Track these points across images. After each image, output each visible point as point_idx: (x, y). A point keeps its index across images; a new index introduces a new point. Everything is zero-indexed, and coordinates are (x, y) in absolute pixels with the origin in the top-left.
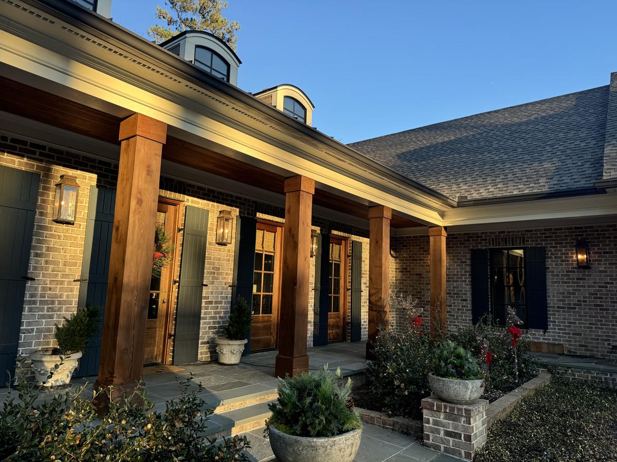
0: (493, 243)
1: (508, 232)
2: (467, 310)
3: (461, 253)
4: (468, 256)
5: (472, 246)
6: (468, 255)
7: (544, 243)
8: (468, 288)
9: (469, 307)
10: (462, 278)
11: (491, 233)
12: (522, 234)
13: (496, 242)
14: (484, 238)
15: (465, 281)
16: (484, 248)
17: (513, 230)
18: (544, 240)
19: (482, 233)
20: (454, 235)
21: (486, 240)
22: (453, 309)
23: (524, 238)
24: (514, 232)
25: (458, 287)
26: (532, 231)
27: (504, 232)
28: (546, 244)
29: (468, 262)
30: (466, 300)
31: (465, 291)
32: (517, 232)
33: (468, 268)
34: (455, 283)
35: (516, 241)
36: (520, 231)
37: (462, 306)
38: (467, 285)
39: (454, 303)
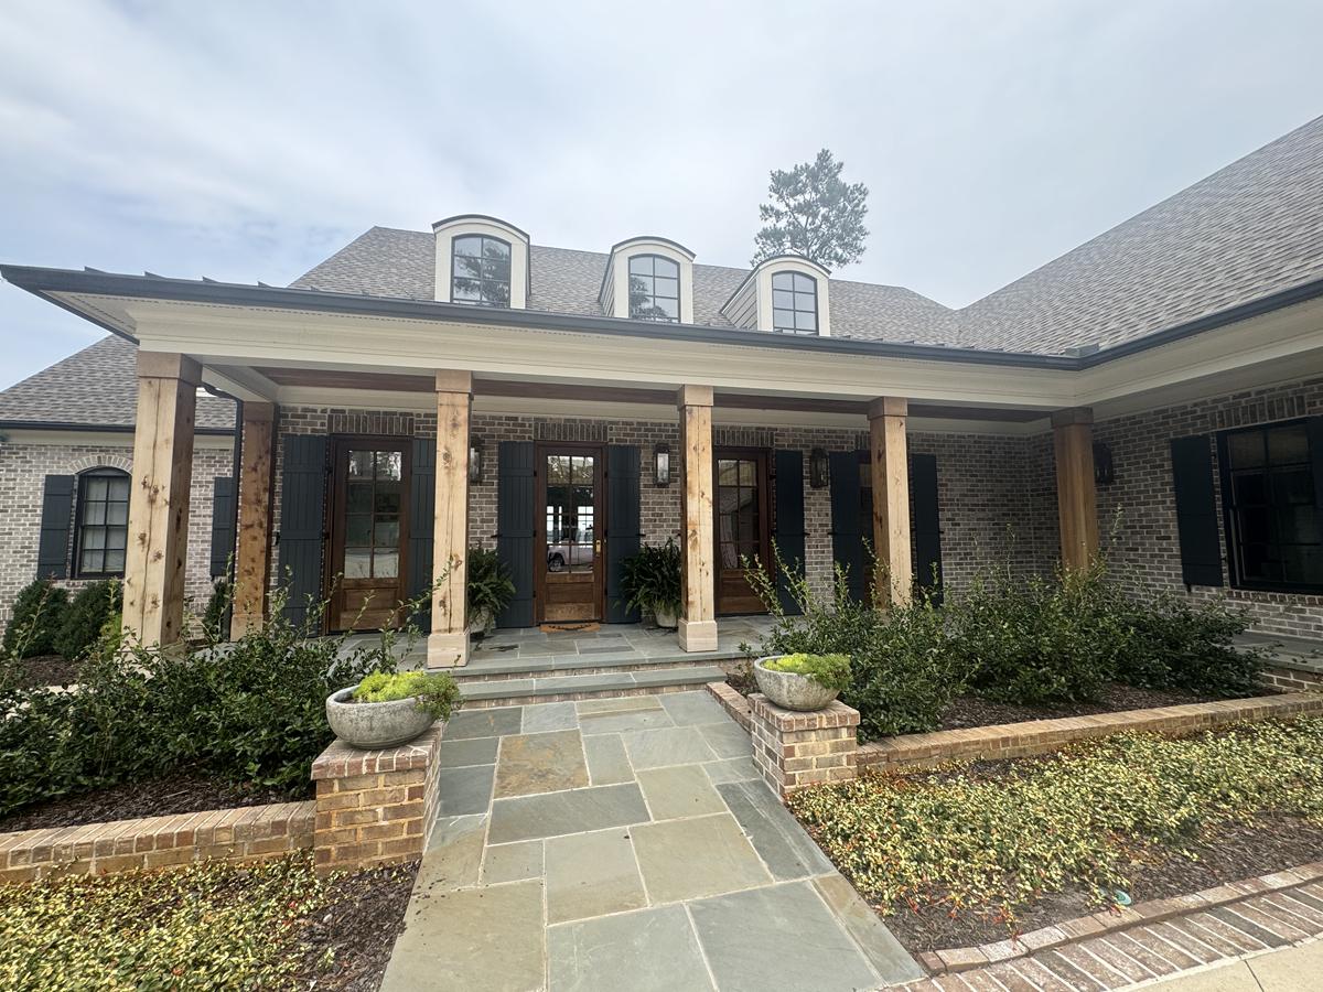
0: (1222, 421)
1: (1258, 393)
2: (1170, 557)
4: (1167, 453)
5: (1175, 434)
6: (1165, 451)
8: (1171, 514)
9: (1176, 550)
10: (1156, 497)
11: (1215, 401)
12: (1295, 392)
13: (1229, 419)
14: (1199, 413)
15: (1164, 502)
16: (1200, 434)
17: (1270, 386)
19: (1195, 405)
21: (1205, 416)
22: (1141, 556)
23: (1302, 398)
24: (1273, 390)
25: (1147, 515)
27: (1249, 394)
29: (1168, 465)
31: (1165, 520)
32: (1282, 388)
33: (1168, 478)
34: (1142, 507)
35: (1281, 408)
37: (1160, 550)
38: (1169, 509)
39: (1143, 544)
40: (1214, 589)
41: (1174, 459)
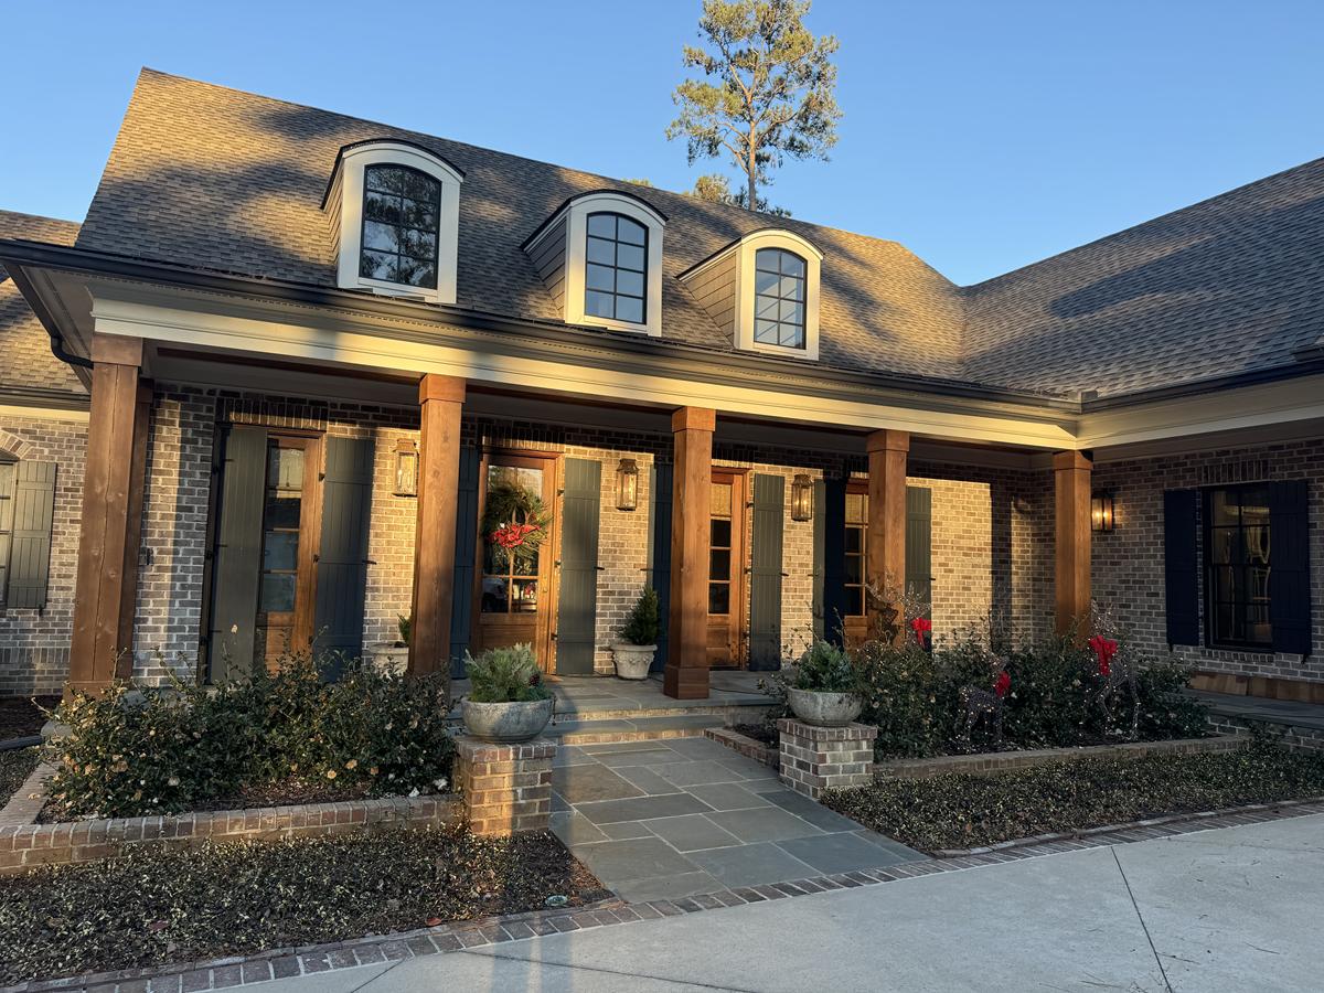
0: (1206, 477)
1: (1236, 452)
2: (1158, 614)
3: (1146, 499)
4: (1160, 505)
5: (1168, 485)
6: (1159, 502)
7: (1305, 471)
8: (1161, 569)
9: (1163, 609)
10: (1148, 550)
11: (1202, 455)
12: (1262, 456)
13: (1212, 475)
14: (1189, 466)
15: (1155, 556)
16: (1189, 487)
17: (1244, 447)
18: (1307, 466)
19: (1187, 457)
20: (1134, 462)
21: (1193, 470)
22: (1133, 613)
23: (1265, 462)
24: (1246, 451)
25: (1140, 569)
26: (1281, 447)
27: (1227, 452)
28: (1309, 474)
29: (1161, 517)
30: (1157, 594)
31: (1155, 575)
32: (1253, 450)
33: (1160, 530)
34: (1136, 561)
35: (1251, 470)
36: (1257, 450)
37: (1149, 607)
38: (1159, 564)
39: (1135, 600)
40: (1191, 648)
41: (1167, 512)
